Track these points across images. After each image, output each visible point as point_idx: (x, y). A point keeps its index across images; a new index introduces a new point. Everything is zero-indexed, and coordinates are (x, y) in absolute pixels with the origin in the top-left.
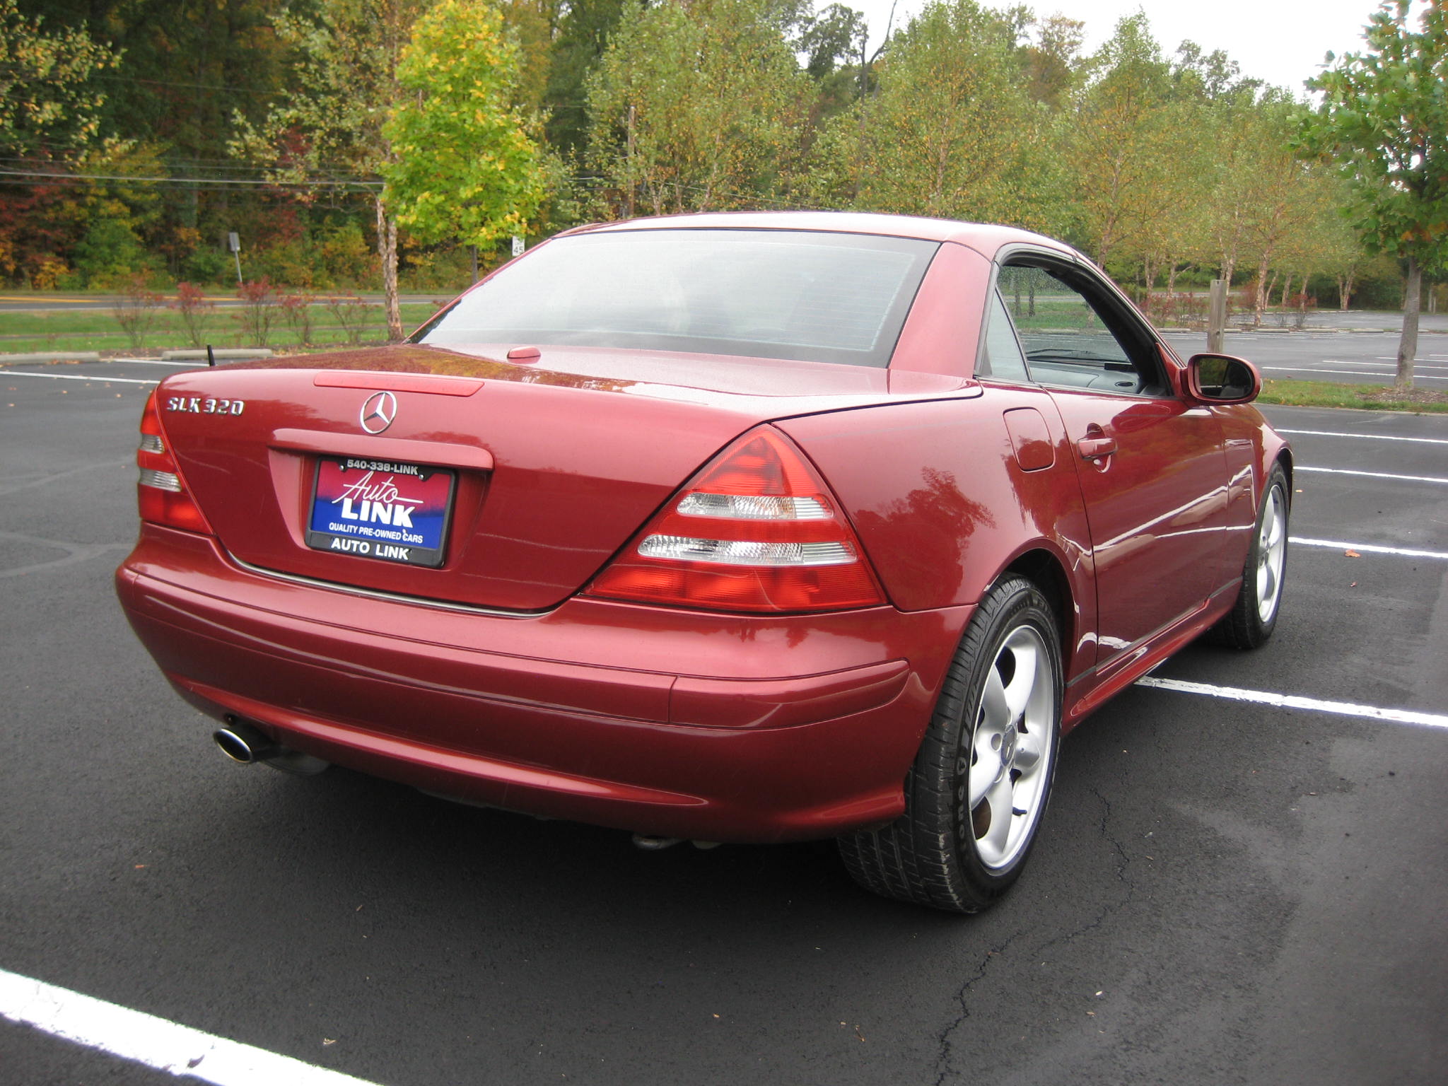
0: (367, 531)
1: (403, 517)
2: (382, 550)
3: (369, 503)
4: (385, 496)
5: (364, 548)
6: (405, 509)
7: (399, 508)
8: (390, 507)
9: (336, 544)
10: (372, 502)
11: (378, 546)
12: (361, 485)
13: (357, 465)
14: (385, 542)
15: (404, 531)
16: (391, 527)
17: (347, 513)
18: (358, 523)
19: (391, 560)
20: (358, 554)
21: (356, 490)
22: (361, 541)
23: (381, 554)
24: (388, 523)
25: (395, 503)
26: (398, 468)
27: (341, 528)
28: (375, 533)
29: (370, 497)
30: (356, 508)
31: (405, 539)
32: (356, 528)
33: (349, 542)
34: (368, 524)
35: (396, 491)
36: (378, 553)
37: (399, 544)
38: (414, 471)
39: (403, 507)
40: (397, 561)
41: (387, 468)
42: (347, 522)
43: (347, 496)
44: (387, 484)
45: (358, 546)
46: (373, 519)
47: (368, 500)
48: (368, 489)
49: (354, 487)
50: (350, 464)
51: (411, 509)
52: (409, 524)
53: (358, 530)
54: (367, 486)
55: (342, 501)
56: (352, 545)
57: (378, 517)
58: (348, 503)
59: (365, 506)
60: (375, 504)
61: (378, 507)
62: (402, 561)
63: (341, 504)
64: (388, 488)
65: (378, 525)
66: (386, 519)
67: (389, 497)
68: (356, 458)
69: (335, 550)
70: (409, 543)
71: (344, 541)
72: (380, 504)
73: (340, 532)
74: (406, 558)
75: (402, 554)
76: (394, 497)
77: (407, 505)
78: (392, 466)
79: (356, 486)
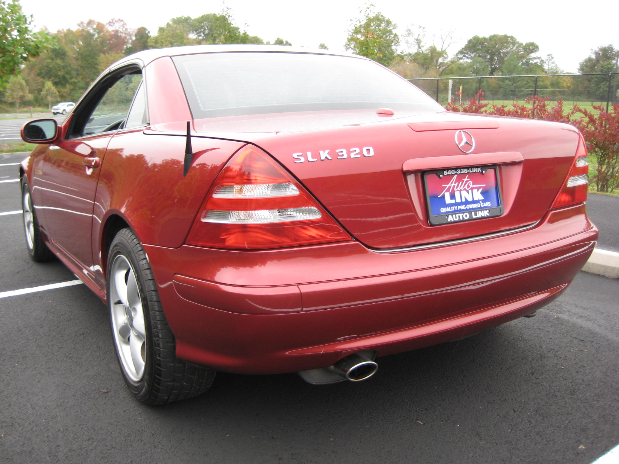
0: (462, 207)
1: (478, 195)
2: (476, 215)
3: (459, 192)
4: (466, 186)
5: (466, 216)
6: (478, 191)
7: (475, 191)
8: (470, 191)
9: (450, 219)
10: (460, 191)
11: (473, 213)
12: (452, 183)
13: (450, 173)
14: (475, 210)
15: (480, 202)
16: (473, 202)
17: (448, 200)
18: (456, 204)
19: (482, 218)
20: (464, 220)
21: (450, 187)
22: (464, 213)
23: (476, 217)
24: (472, 200)
25: (472, 189)
26: (472, 170)
27: (448, 209)
28: (467, 207)
29: (458, 189)
30: (453, 196)
31: (482, 206)
32: (456, 208)
33: (457, 215)
34: (461, 203)
35: (471, 182)
36: (474, 217)
37: (481, 209)
38: (479, 170)
39: (476, 190)
40: (485, 218)
41: (466, 171)
42: (450, 205)
43: (446, 192)
44: (465, 180)
45: (463, 216)
46: (464, 200)
47: (458, 190)
48: (456, 185)
49: (448, 186)
50: (446, 173)
51: (481, 190)
52: (482, 198)
53: (457, 208)
54: (455, 183)
55: (444, 195)
56: (459, 216)
57: (466, 199)
58: (447, 195)
59: (457, 194)
60: (462, 191)
61: (464, 193)
62: (487, 217)
63: (443, 197)
64: (467, 182)
65: (467, 202)
66: (470, 199)
67: (468, 186)
68: (448, 169)
69: (451, 222)
70: (485, 207)
71: (454, 216)
72: (465, 191)
73: (448, 212)
74: (488, 215)
75: (486, 213)
76: (471, 186)
77: (478, 188)
78: (468, 170)
79: (449, 185)
